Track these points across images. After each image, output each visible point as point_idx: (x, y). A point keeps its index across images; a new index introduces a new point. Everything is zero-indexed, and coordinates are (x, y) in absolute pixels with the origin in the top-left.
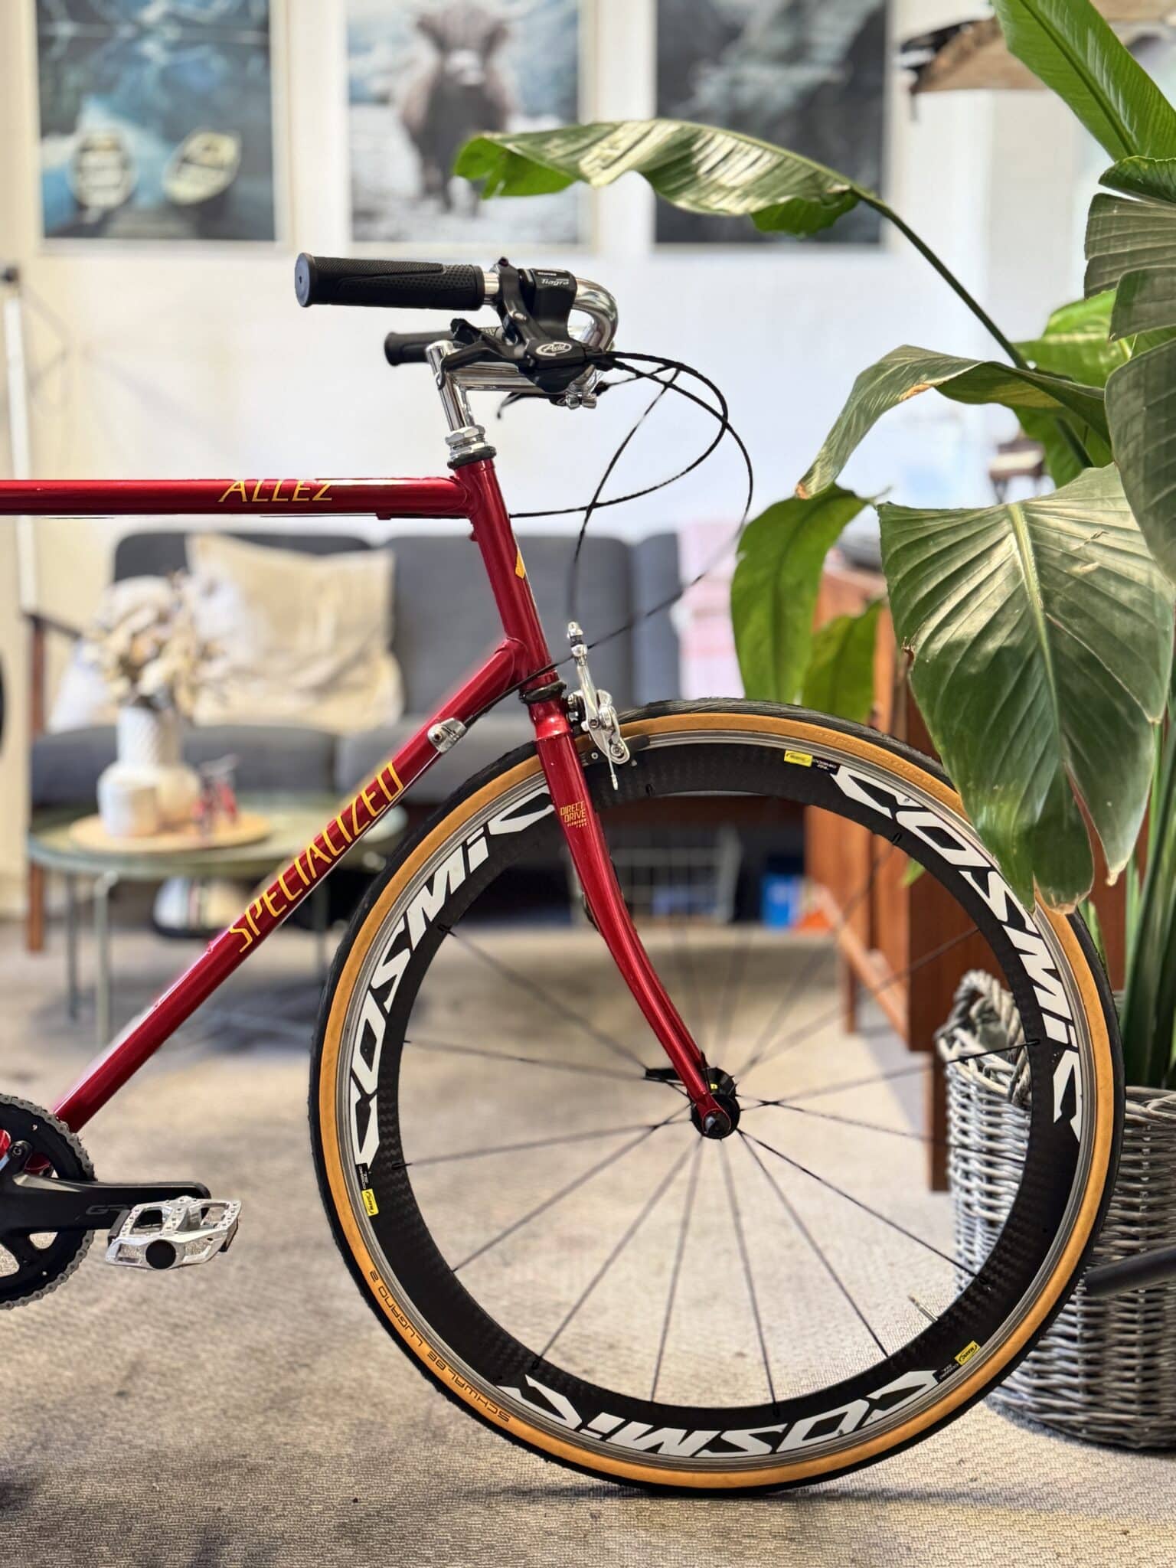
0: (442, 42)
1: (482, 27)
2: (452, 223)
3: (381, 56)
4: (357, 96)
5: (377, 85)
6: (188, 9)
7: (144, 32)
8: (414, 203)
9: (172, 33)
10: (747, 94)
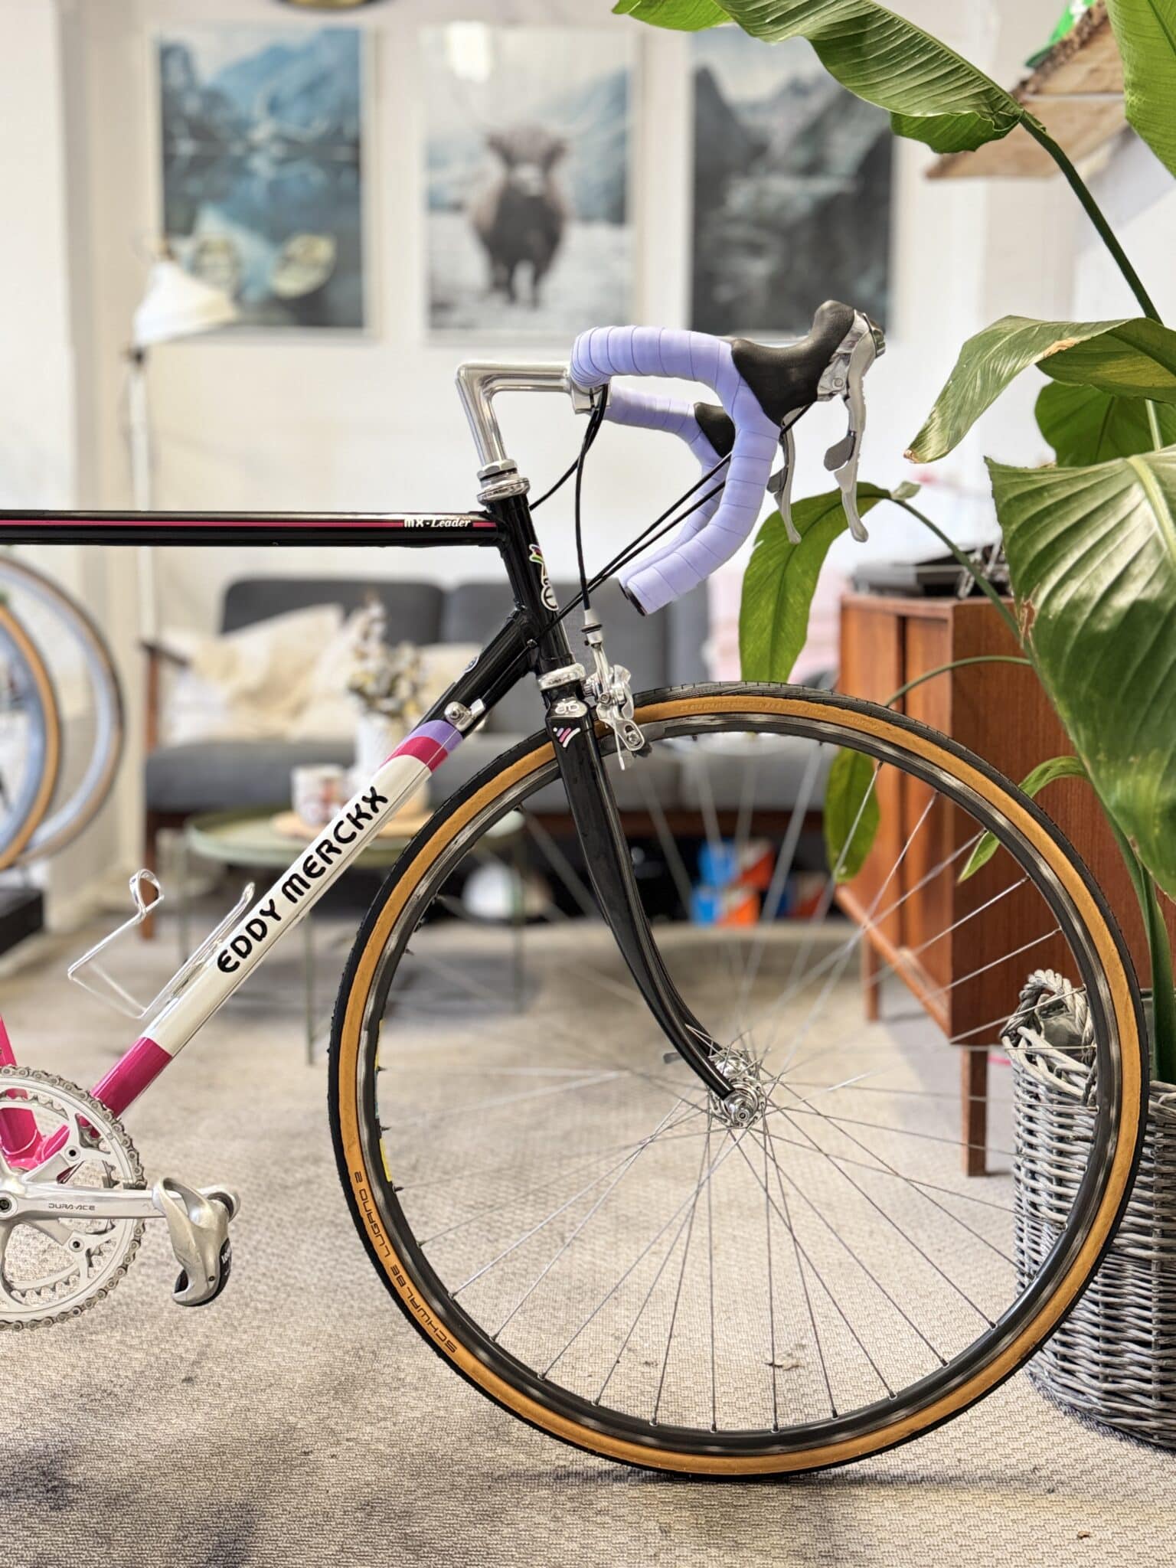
0: (508, 155)
1: (543, 145)
2: (517, 315)
3: (458, 169)
4: (436, 204)
5: (452, 194)
6: (292, 128)
7: (252, 149)
8: (483, 296)
9: (277, 150)
10: (771, 203)
